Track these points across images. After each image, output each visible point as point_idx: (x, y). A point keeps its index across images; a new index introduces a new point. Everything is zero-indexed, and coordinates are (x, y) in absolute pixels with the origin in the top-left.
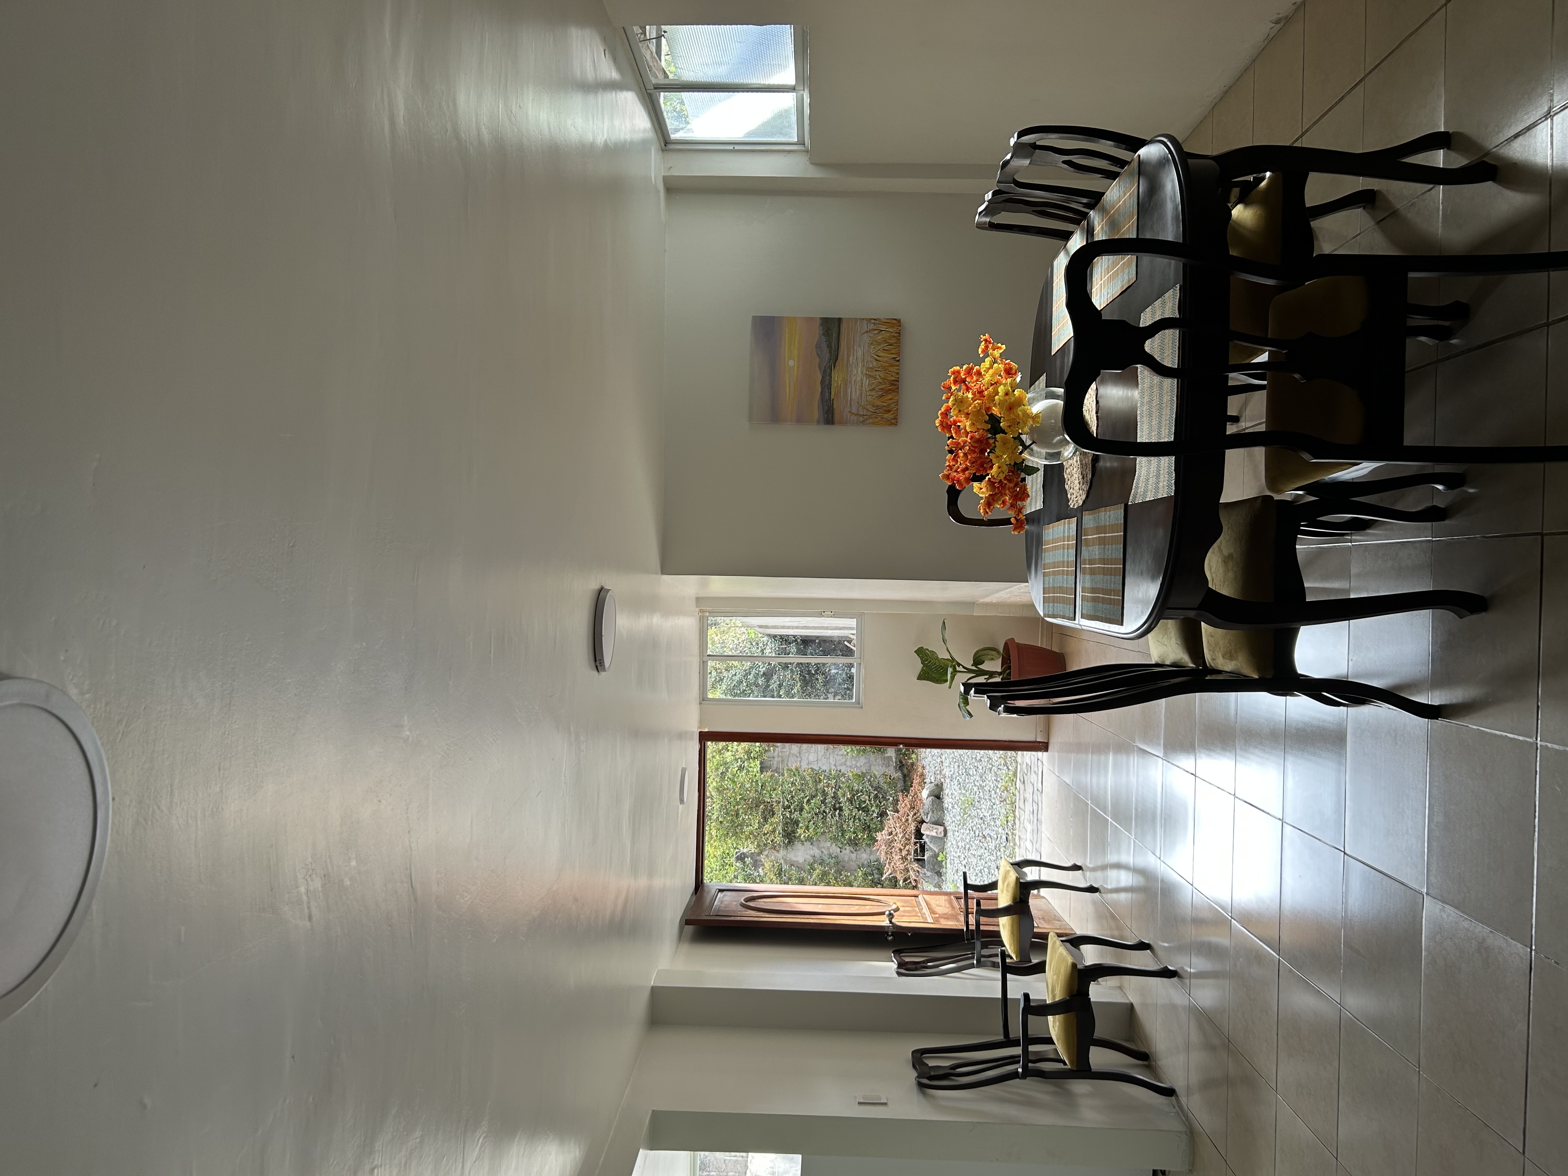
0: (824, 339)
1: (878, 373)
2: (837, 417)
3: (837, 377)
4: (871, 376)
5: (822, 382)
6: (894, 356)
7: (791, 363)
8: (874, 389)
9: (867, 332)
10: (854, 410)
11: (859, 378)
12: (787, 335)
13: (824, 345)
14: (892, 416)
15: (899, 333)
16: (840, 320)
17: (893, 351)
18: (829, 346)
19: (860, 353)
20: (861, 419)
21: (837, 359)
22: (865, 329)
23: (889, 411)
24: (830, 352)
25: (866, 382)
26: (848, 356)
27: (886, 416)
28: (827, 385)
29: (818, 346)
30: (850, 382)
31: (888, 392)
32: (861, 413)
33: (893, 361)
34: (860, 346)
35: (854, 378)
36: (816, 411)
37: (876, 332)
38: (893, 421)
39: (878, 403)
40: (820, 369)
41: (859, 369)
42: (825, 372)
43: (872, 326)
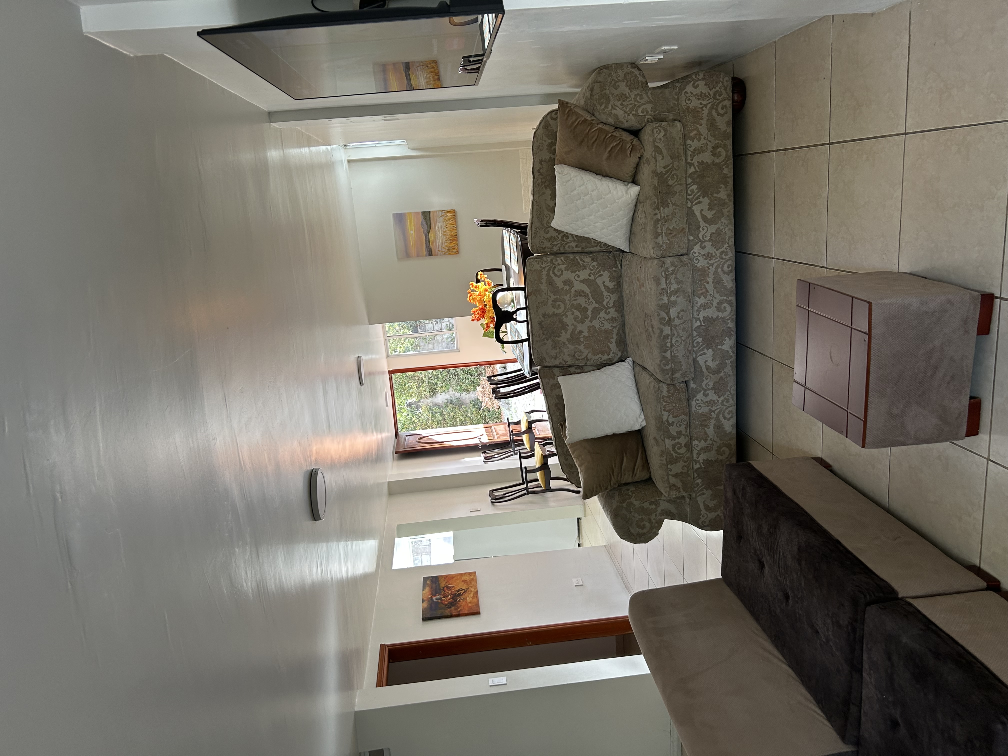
0: (424, 221)
1: (448, 233)
2: (433, 253)
3: (431, 236)
4: (445, 235)
5: (426, 239)
6: (454, 225)
7: (411, 232)
8: (447, 240)
9: (441, 216)
10: (440, 250)
11: (441, 236)
12: (408, 221)
13: (424, 223)
14: (456, 251)
15: (455, 216)
16: (429, 212)
17: (453, 223)
18: (427, 223)
19: (439, 226)
20: (444, 253)
21: (430, 229)
22: (441, 215)
23: (455, 249)
24: (427, 226)
25: (444, 237)
26: (435, 227)
27: (454, 251)
28: (427, 240)
29: (422, 224)
30: (437, 238)
31: (453, 241)
32: (443, 250)
33: (454, 227)
34: (439, 222)
35: (438, 236)
36: (425, 252)
37: (445, 216)
38: (457, 253)
39: (450, 246)
40: (424, 233)
41: (440, 233)
42: (426, 234)
43: (443, 214)
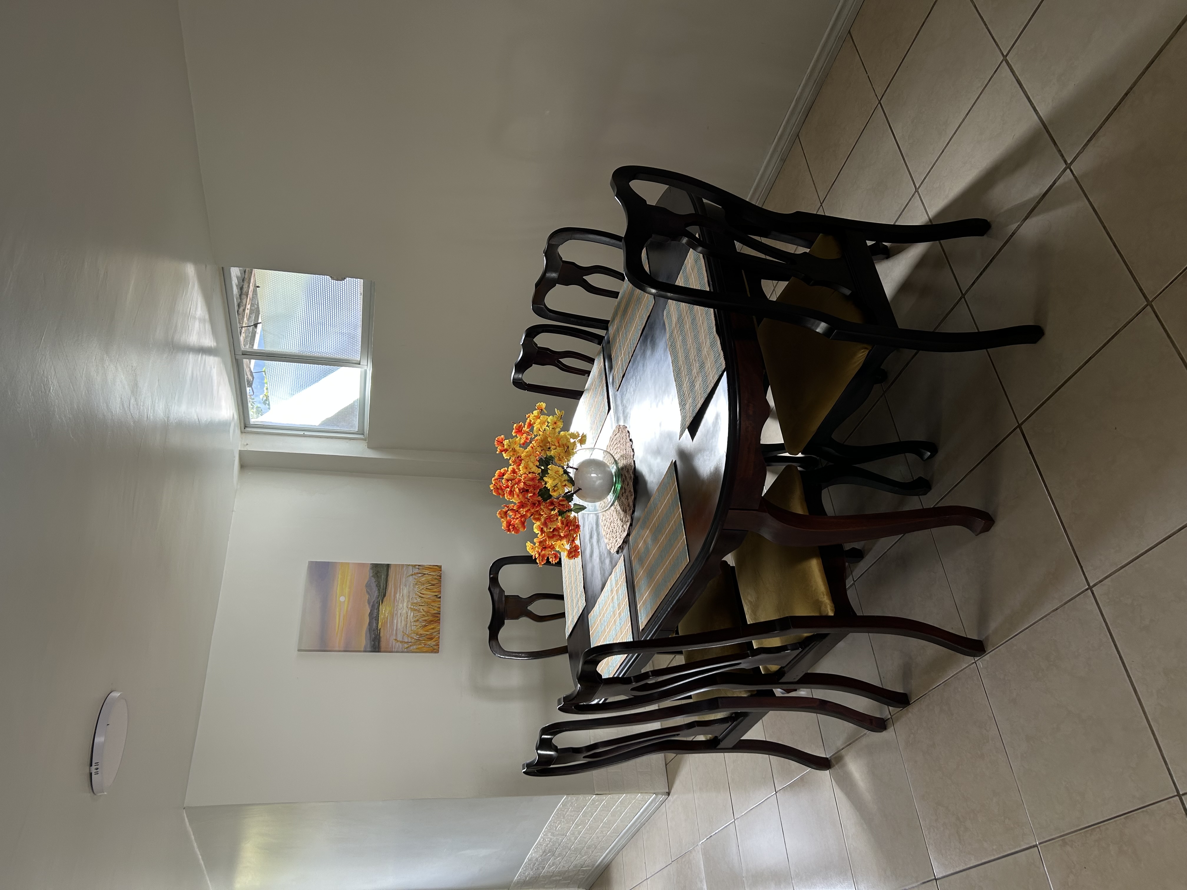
0: (373, 580)
1: (421, 608)
2: (383, 644)
3: (384, 611)
4: (415, 610)
5: (371, 614)
6: (436, 594)
7: (342, 599)
8: (418, 620)
9: (412, 575)
10: (400, 638)
11: (404, 611)
12: (340, 576)
13: (374, 585)
14: (434, 643)
15: (440, 576)
16: (388, 566)
17: (435, 590)
18: (378, 586)
19: (405, 591)
20: (406, 646)
21: (385, 596)
22: (411, 573)
23: (431, 639)
24: (379, 590)
25: (411, 614)
26: (395, 593)
27: (429, 643)
28: (374, 616)
29: (368, 586)
30: (396, 614)
31: (430, 622)
32: (406, 641)
33: (435, 597)
34: (406, 586)
35: (400, 611)
36: (363, 640)
37: (420, 575)
38: (435, 647)
39: (421, 632)
40: (369, 603)
41: (405, 604)
42: (373, 606)
43: (416, 571)
